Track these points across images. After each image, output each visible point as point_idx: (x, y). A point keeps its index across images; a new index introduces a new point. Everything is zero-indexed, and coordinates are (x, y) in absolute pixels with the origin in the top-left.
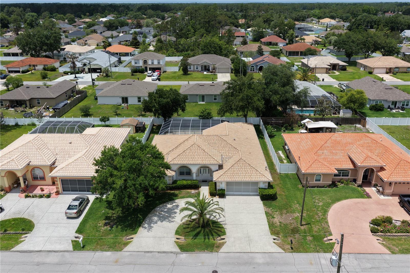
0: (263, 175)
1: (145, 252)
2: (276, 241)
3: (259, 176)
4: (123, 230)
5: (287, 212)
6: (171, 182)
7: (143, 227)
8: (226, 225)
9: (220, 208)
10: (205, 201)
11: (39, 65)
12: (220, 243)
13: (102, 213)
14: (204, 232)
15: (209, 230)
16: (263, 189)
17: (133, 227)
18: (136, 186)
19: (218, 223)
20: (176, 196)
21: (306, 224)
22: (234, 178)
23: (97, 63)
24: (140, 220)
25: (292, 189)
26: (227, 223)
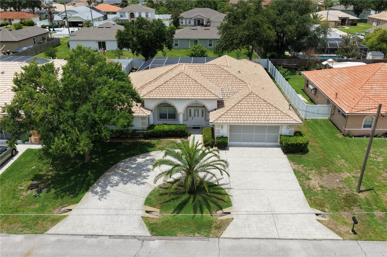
0: (287, 115)
1: (86, 236)
2: (320, 218)
3: (280, 117)
4: (58, 196)
5: (329, 171)
6: (146, 127)
7: (92, 191)
8: (232, 190)
9: (221, 161)
10: (196, 148)
11: (16, 18)
12: (222, 220)
13: (30, 170)
14: (193, 201)
15: (203, 197)
16: (286, 136)
17: (75, 192)
18: (76, 120)
19: (218, 187)
20: (152, 146)
21: (367, 190)
22: (242, 119)
23: (78, 16)
24: (89, 181)
25: (328, 139)
26: (234, 187)
